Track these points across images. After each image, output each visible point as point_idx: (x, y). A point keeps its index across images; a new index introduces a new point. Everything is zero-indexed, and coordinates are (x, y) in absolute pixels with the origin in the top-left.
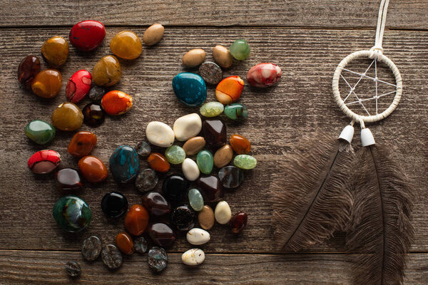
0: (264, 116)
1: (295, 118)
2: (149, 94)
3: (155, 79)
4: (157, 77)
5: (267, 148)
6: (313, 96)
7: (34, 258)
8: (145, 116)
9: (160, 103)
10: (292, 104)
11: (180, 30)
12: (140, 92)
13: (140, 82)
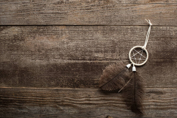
0: (104, 50)
1: (112, 50)
2: (72, 44)
3: (74, 40)
4: (74, 39)
5: (105, 59)
6: (117, 45)
7: (39, 90)
8: (71, 50)
9: (75, 46)
10: (111, 47)
11: (81, 26)
12: (69, 43)
13: (69, 41)
